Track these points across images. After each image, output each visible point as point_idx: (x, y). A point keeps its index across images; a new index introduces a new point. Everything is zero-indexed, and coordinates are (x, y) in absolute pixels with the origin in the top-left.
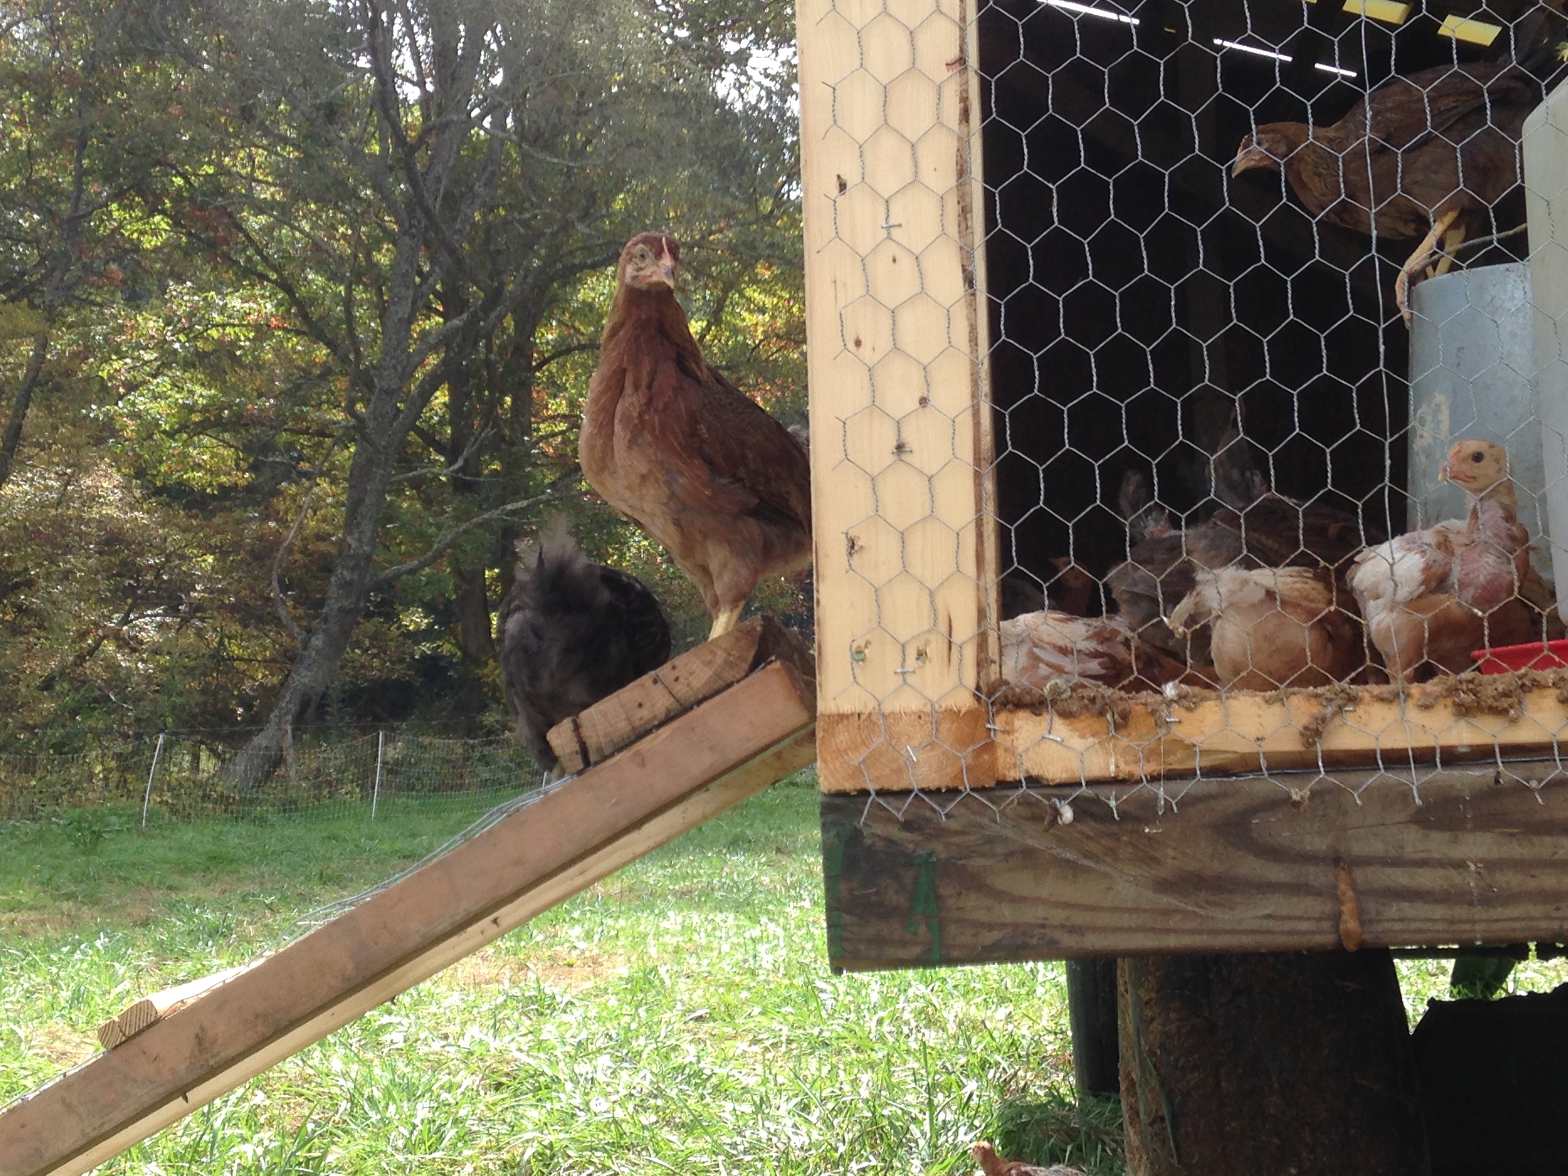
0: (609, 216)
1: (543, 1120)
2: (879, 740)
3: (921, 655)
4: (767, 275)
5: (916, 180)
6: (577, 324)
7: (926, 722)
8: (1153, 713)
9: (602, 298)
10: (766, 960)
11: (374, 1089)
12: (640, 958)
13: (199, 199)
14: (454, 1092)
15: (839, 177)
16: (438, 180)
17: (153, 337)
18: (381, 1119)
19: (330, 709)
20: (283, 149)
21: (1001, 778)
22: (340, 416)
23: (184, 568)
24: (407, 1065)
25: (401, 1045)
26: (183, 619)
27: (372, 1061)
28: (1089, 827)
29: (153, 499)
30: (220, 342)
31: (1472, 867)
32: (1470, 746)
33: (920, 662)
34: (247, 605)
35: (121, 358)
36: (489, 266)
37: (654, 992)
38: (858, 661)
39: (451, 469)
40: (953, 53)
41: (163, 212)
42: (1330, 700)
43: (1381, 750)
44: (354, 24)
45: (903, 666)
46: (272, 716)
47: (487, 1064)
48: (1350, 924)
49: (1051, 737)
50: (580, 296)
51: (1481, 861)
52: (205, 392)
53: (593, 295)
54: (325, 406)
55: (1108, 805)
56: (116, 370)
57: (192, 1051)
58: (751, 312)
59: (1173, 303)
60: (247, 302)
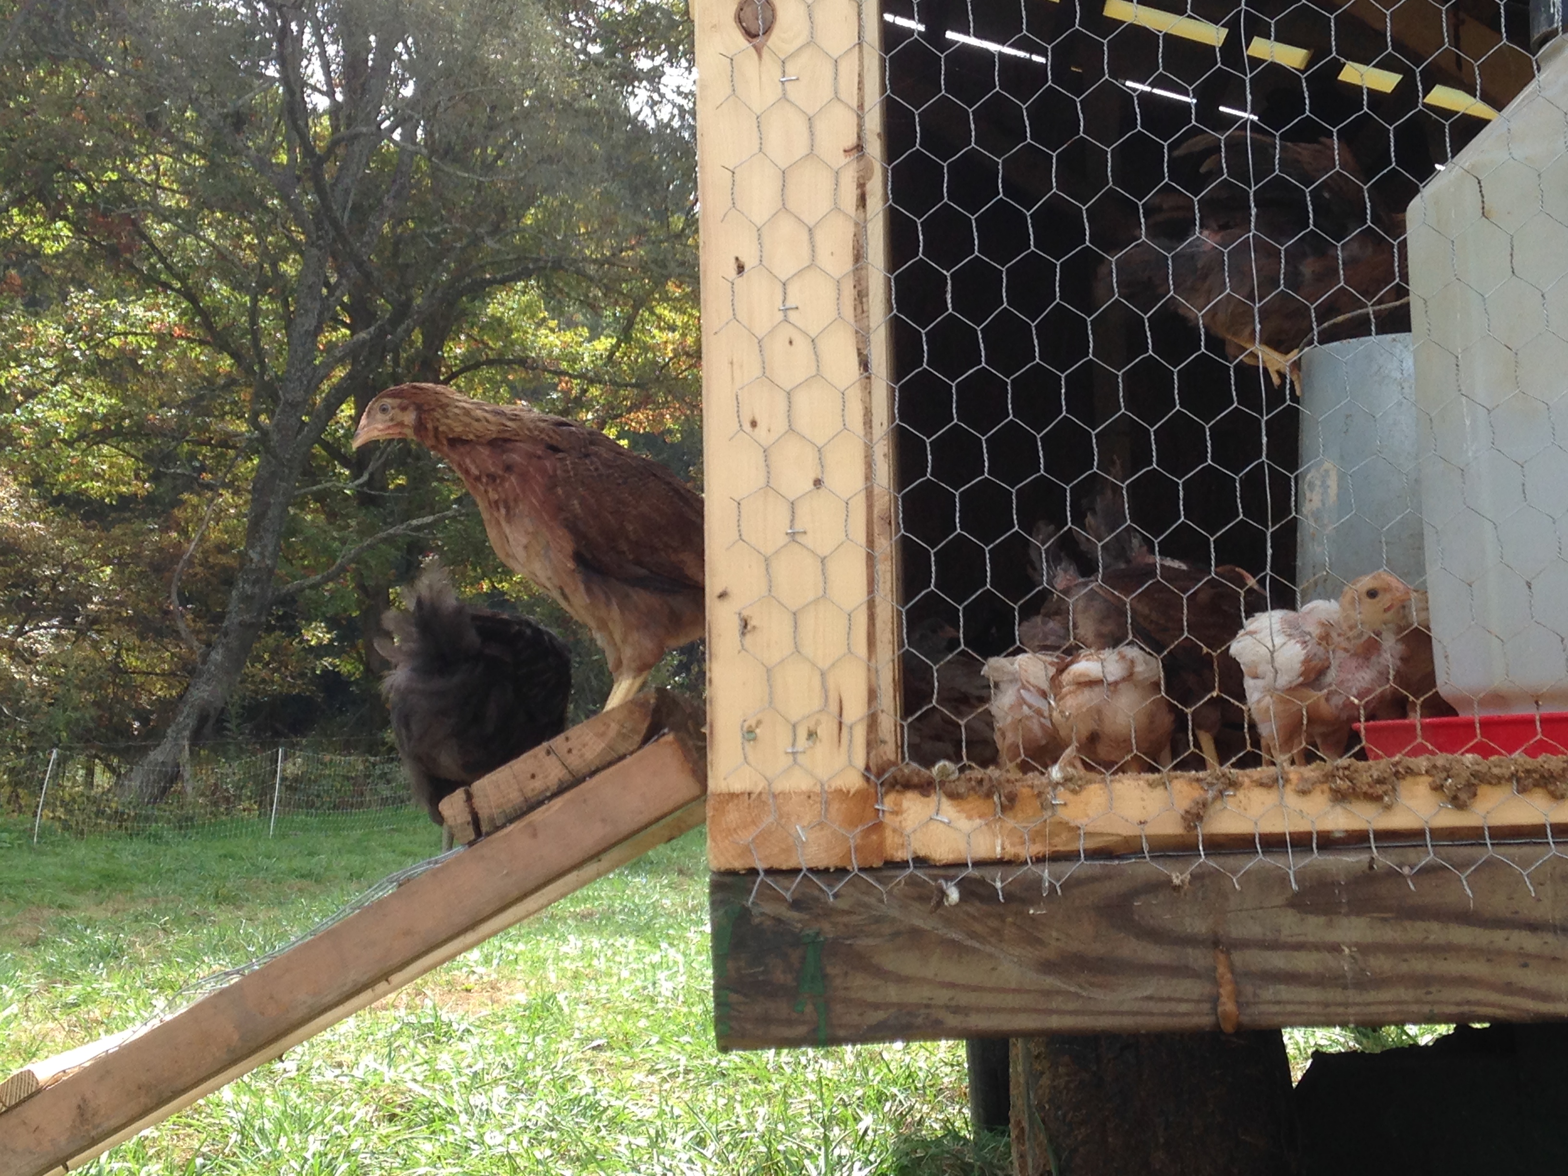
0: (519, 230)
1: (437, 1154)
2: (768, 820)
3: (812, 735)
4: (678, 293)
5: (812, 264)
6: (485, 338)
7: (816, 802)
8: (1039, 795)
9: (511, 313)
10: (666, 988)
11: (266, 1120)
12: (539, 983)
13: (102, 206)
14: (346, 1123)
15: (737, 259)
16: (347, 191)
17: (52, 344)
18: (272, 1152)
19: (228, 725)
20: (189, 156)
21: (889, 858)
22: (244, 428)
23: (81, 579)
24: (299, 1096)
25: (293, 1074)
26: (79, 631)
27: (264, 1091)
28: (972, 909)
29: (50, 509)
30: (121, 351)
31: (1347, 951)
32: (1347, 831)
33: (810, 743)
34: (145, 618)
35: (19, 366)
36: (397, 278)
37: (551, 1020)
38: (749, 740)
39: (357, 482)
40: (851, 140)
41: (65, 218)
42: (1211, 785)
43: (1260, 835)
44: (262, 32)
45: (793, 745)
46: (169, 731)
47: (382, 1094)
48: (1228, 1006)
49: (939, 818)
50: (489, 311)
51: (1356, 945)
52: (106, 401)
53: (501, 309)
54: (228, 418)
55: (994, 887)
56: (14, 377)
57: (74, 1121)
58: (661, 329)
59: (1063, 391)
60: (150, 310)
